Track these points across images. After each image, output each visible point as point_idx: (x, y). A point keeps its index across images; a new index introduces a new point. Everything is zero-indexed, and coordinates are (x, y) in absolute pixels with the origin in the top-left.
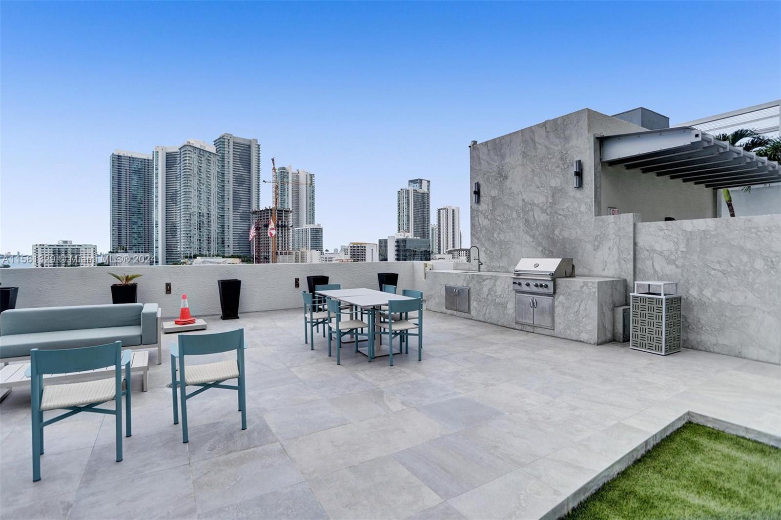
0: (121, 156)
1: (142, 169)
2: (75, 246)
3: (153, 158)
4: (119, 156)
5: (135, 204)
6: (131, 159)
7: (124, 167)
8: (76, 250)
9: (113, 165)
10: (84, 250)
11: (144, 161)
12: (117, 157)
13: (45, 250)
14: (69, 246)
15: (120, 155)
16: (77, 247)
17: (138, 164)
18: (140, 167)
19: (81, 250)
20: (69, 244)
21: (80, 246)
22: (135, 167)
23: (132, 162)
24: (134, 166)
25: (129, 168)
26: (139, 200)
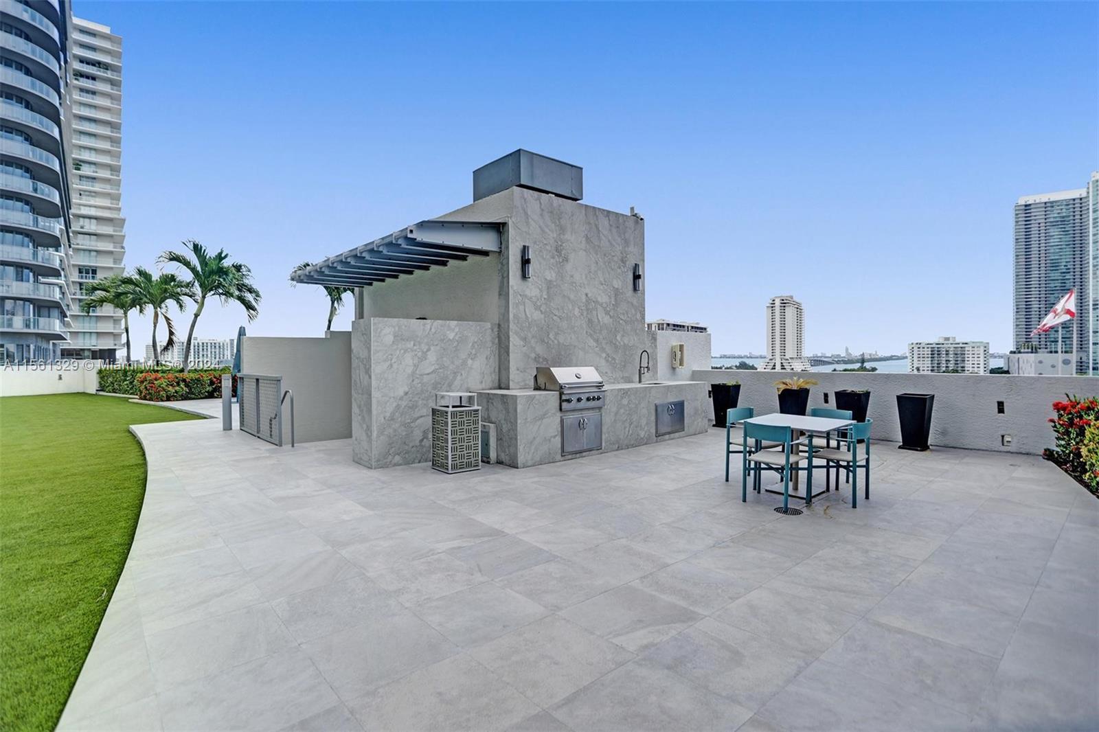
0: (1030, 205)
1: (1069, 216)
2: (959, 344)
3: (1088, 193)
4: (1026, 206)
5: (1055, 275)
6: (1048, 205)
7: (1035, 220)
8: (960, 349)
9: (1017, 222)
10: (971, 349)
11: (1072, 202)
12: (1023, 207)
13: (921, 349)
14: (952, 344)
15: (1028, 203)
16: (961, 345)
17: (1062, 209)
18: (1064, 214)
19: (967, 349)
20: (951, 341)
21: (966, 344)
22: (1056, 215)
23: (1049, 209)
24: (1054, 215)
25: (1044, 221)
26: (1063, 267)
